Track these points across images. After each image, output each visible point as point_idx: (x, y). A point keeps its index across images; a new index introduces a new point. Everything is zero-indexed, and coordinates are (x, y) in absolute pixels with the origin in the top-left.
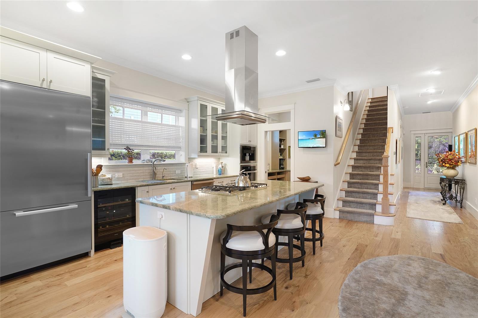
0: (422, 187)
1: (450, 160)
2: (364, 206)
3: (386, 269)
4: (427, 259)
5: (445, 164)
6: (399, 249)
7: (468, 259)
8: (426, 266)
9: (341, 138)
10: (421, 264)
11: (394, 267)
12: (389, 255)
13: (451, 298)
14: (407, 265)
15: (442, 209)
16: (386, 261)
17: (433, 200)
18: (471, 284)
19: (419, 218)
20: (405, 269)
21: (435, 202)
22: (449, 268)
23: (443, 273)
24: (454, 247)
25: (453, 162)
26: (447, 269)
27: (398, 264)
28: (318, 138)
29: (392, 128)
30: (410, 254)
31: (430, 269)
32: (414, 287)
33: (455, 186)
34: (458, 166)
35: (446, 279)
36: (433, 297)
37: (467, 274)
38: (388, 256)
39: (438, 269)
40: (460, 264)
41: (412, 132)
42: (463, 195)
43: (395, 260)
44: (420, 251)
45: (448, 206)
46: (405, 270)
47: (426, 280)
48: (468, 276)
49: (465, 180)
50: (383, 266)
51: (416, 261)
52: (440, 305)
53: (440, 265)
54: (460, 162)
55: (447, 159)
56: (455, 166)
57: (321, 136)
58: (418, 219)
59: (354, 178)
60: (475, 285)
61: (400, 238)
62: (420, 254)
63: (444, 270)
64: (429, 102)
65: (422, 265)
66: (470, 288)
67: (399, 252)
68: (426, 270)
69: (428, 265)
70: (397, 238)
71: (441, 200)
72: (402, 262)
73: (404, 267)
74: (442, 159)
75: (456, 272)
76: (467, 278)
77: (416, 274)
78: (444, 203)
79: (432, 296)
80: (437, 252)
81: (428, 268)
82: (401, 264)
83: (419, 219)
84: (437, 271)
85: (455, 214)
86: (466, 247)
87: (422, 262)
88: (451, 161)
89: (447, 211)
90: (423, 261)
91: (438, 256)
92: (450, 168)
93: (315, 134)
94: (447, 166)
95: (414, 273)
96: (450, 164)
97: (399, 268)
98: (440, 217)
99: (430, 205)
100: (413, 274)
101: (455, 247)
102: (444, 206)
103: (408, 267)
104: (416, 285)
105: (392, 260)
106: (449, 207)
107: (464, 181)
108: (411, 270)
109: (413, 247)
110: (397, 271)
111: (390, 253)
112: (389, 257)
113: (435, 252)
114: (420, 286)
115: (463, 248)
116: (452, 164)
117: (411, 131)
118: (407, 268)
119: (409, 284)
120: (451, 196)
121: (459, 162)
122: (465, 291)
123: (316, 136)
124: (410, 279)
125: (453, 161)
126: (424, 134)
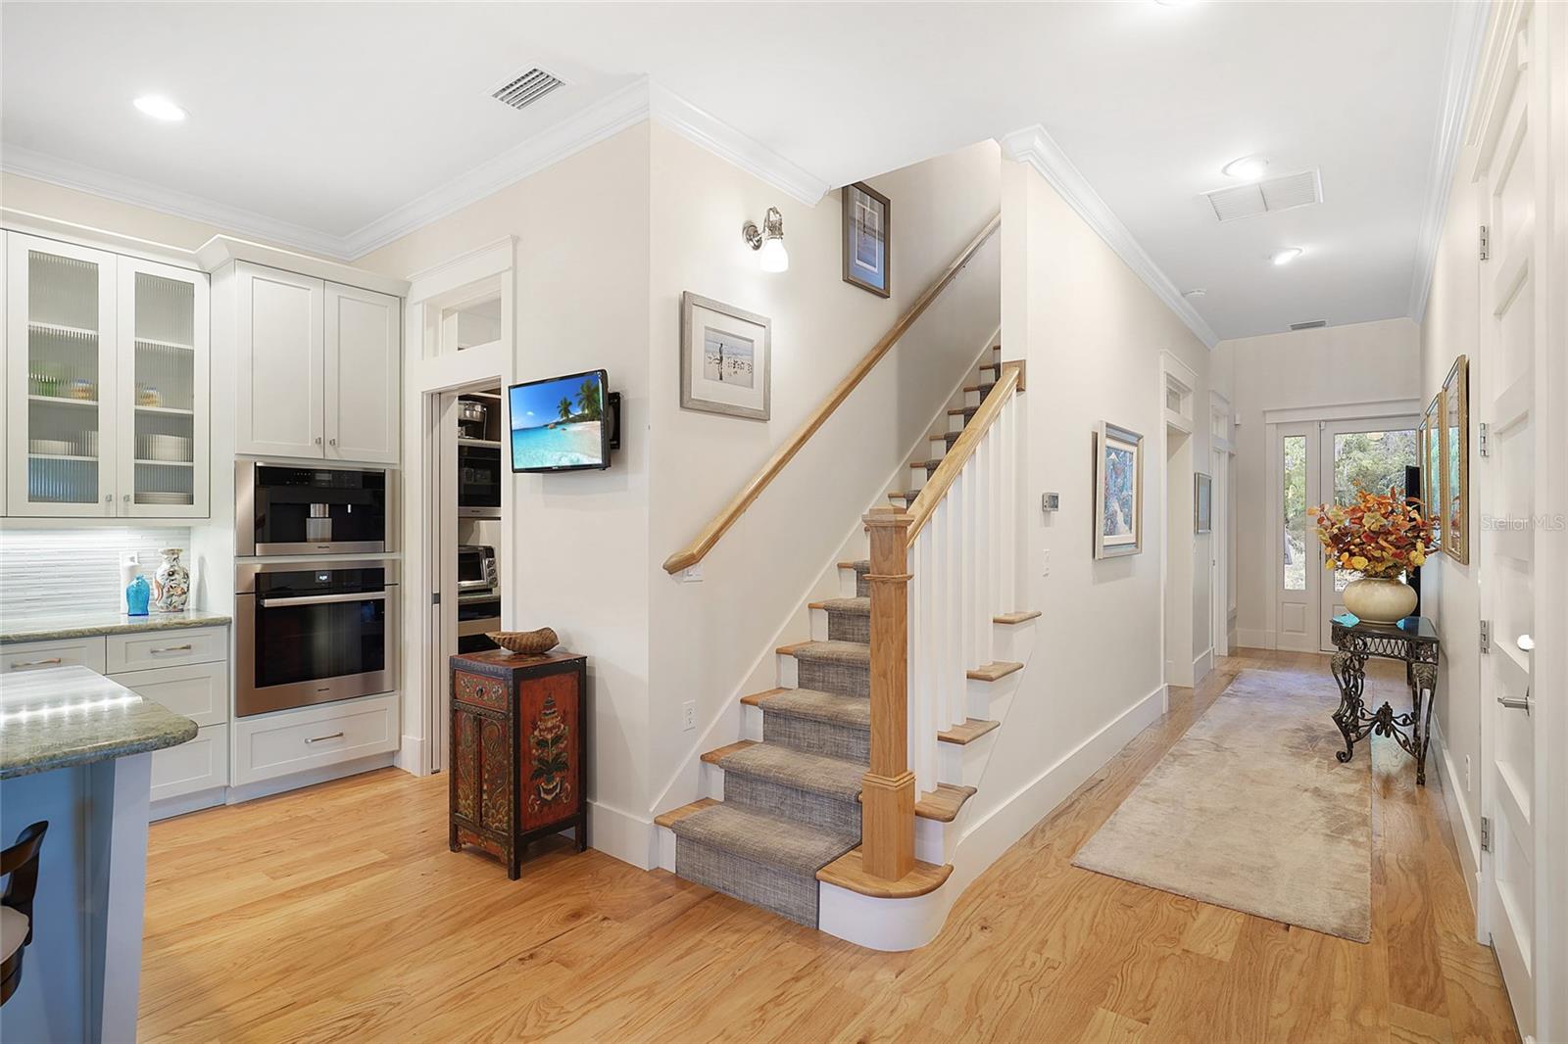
2: (812, 809)
5: (1352, 555)
9: (765, 421)
21: (1313, 739)
25: (1383, 549)
28: (574, 421)
29: (1021, 365)
41: (1271, 419)
49: (1436, 641)
54: (1420, 545)
56: (1398, 568)
57: (583, 410)
59: (845, 633)
64: (1283, 259)
74: (1336, 531)
78: (1346, 750)
88: (1376, 542)
92: (1376, 576)
93: (565, 400)
94: (1361, 567)
96: (1373, 559)
116: (1381, 560)
117: (1264, 412)
120: (1385, 715)
121: (1414, 546)
123: (566, 410)
125: (1384, 544)
126: (1316, 426)
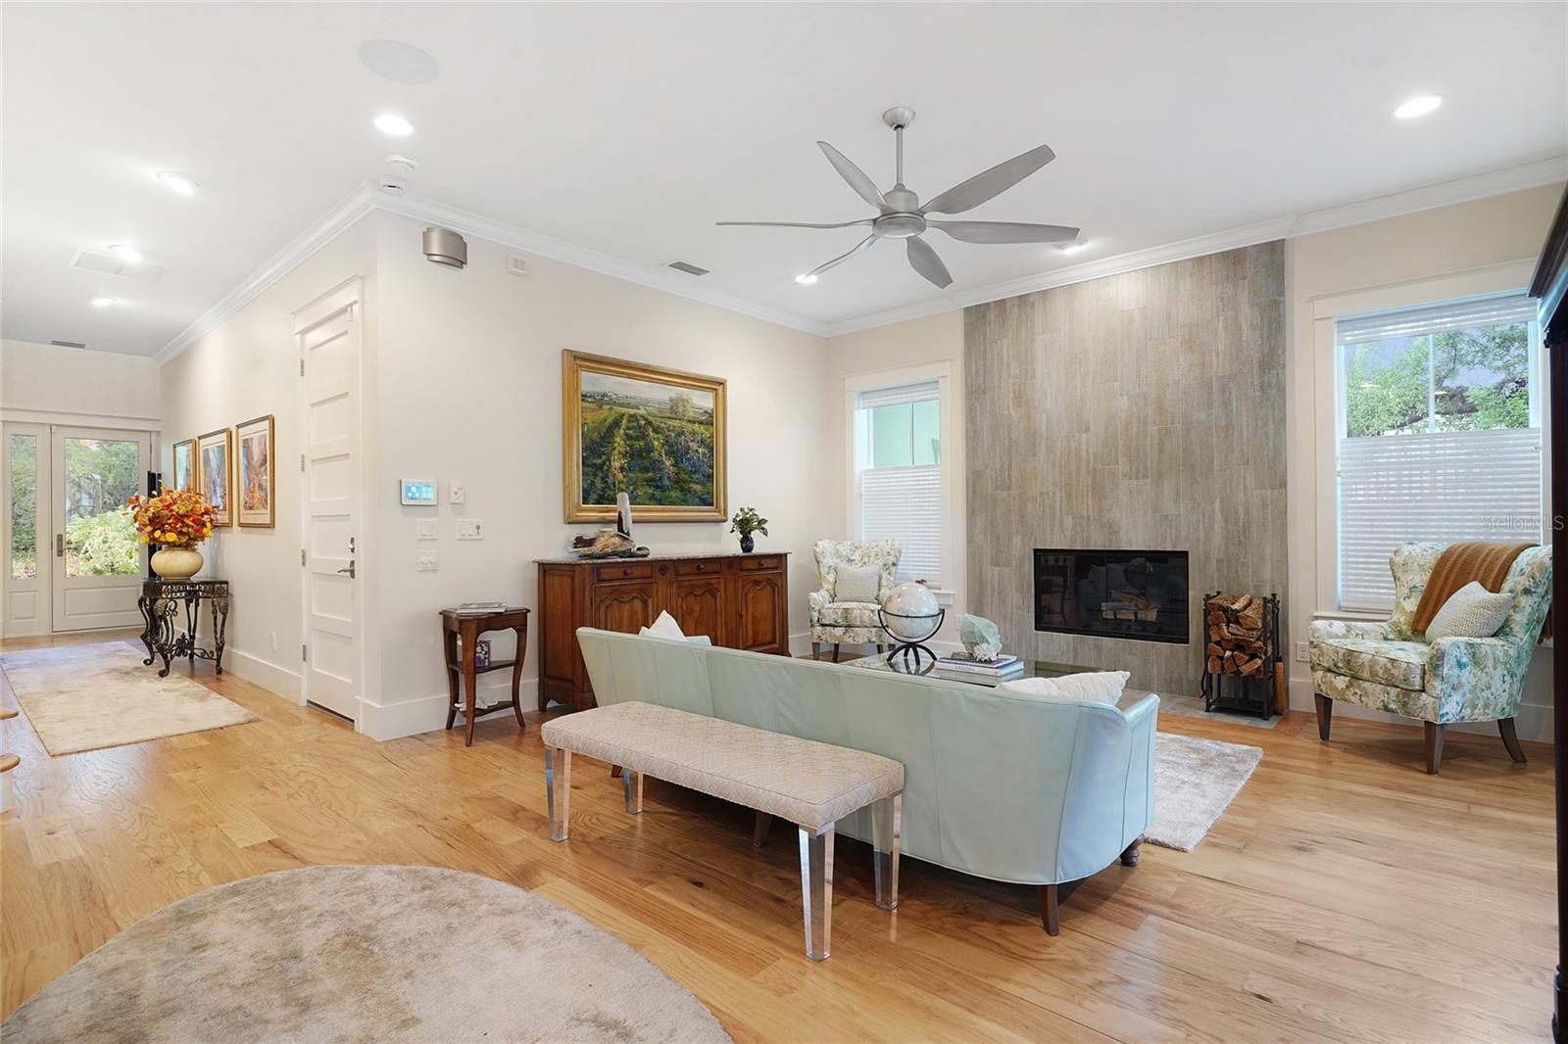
0: (45, 631)
1: (180, 518)
3: (111, 1030)
4: (248, 883)
5: (163, 532)
6: (109, 903)
7: (347, 820)
8: (264, 913)
10: (241, 916)
11: (147, 999)
12: (81, 956)
13: (409, 975)
14: (194, 949)
15: (164, 690)
16: (91, 993)
17: (115, 670)
18: (413, 890)
19: (107, 742)
20: (196, 975)
21: (127, 673)
22: (328, 875)
23: (326, 903)
24: (288, 798)
25: (187, 526)
26: (327, 881)
27: (154, 973)
30: (170, 900)
31: (282, 915)
32: (286, 1027)
33: (188, 606)
34: (202, 538)
35: (350, 920)
36: (366, 1014)
37: (386, 868)
38: (81, 962)
39: (305, 900)
40: (342, 847)
42: (222, 631)
43: (128, 957)
44: (198, 867)
45: (179, 678)
46: (204, 979)
47: (301, 966)
48: (391, 873)
49: (227, 583)
50: (89, 1029)
51: (215, 913)
52: (405, 1024)
53: (300, 883)
54: (208, 524)
55: (170, 514)
56: (195, 539)
58: (103, 748)
60: (424, 889)
61: (82, 853)
62: (205, 878)
63: (322, 893)
64: (100, 303)
65: (248, 916)
66: (423, 906)
67: (117, 913)
68: (272, 924)
69: (264, 905)
70: (68, 857)
71: (145, 662)
72: (164, 949)
73: (190, 968)
74: (151, 515)
75: (355, 876)
76: (392, 879)
77: (252, 964)
78: (164, 668)
79: (362, 1013)
80: (255, 843)
81: (274, 914)
82: (166, 963)
83: (108, 747)
84: (306, 909)
85: (215, 695)
86: (318, 787)
87: (236, 904)
88: (183, 522)
89: (186, 694)
90: (237, 899)
91: (267, 852)
92: (180, 546)
94: (171, 540)
95: (243, 971)
96: (180, 533)
97: (172, 985)
98: (181, 719)
99: (115, 687)
100: (243, 975)
101: (291, 800)
102: (164, 679)
103: (202, 955)
104: (287, 1012)
105: (115, 970)
106: (184, 681)
107: (225, 586)
108: (223, 958)
109: (158, 863)
110: (170, 1004)
111: (83, 944)
112: (89, 966)
113: (248, 844)
114: (302, 1004)
115: (312, 792)
118: (201, 965)
119: (259, 1028)
121: (205, 525)
122: (421, 923)
124: (245, 1002)
125: (188, 523)
126: (48, 429)
